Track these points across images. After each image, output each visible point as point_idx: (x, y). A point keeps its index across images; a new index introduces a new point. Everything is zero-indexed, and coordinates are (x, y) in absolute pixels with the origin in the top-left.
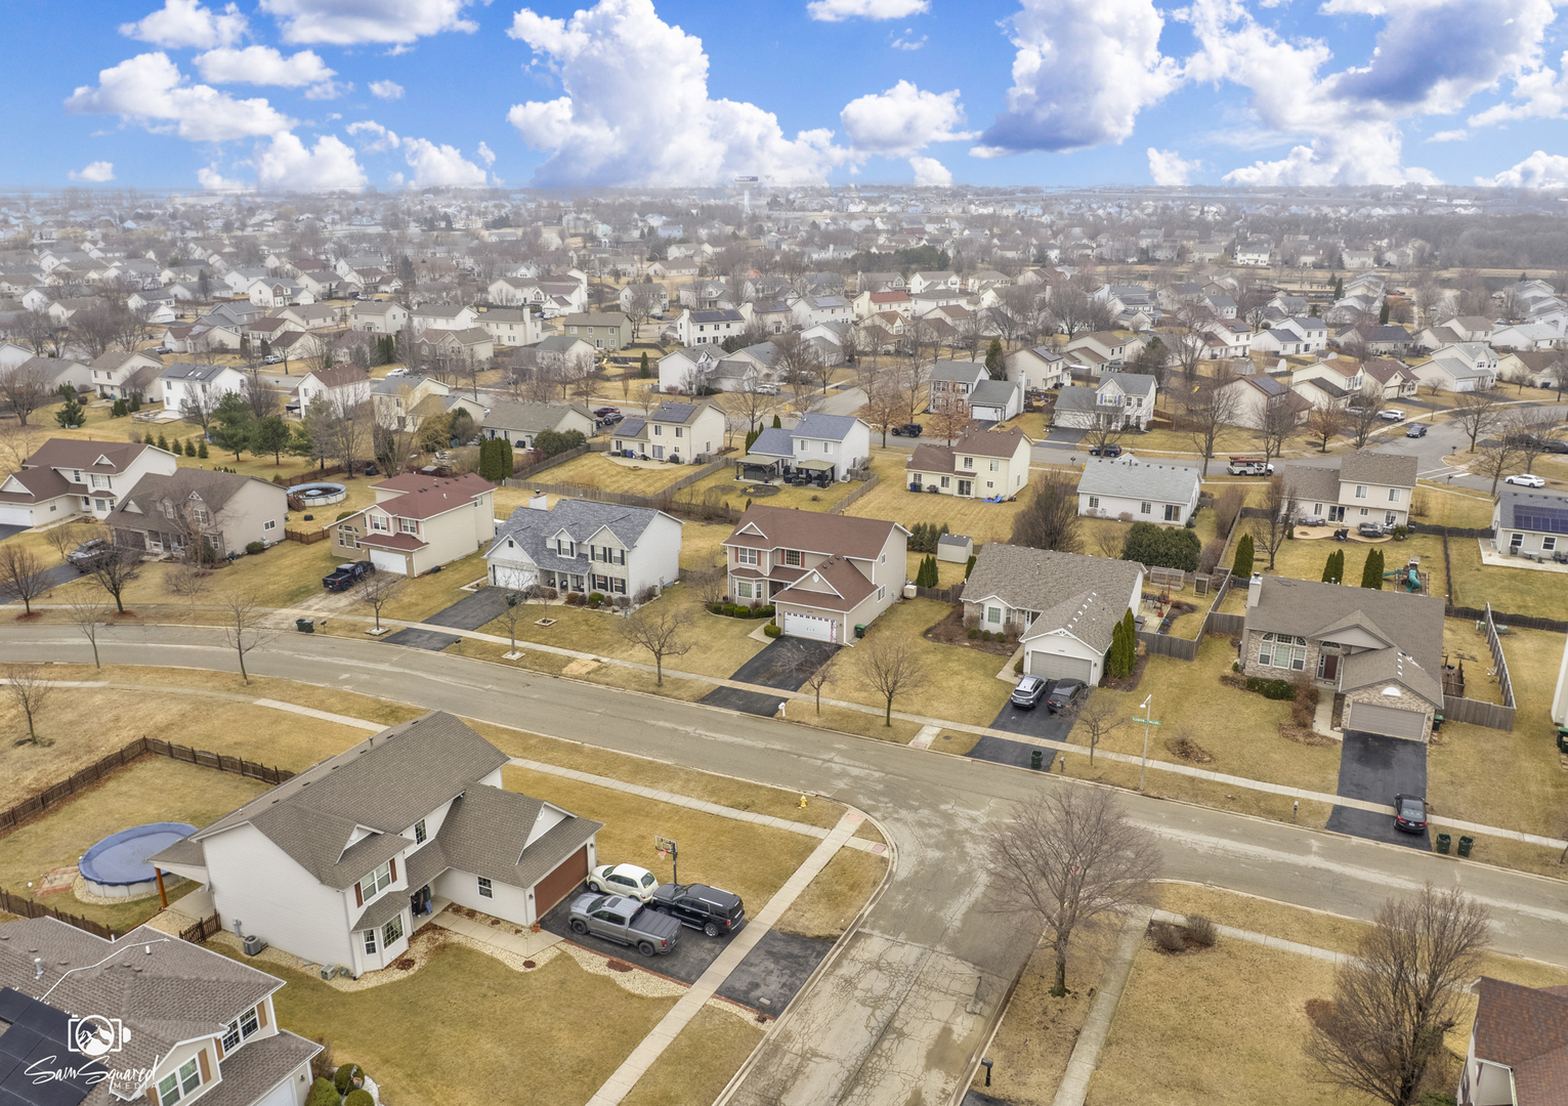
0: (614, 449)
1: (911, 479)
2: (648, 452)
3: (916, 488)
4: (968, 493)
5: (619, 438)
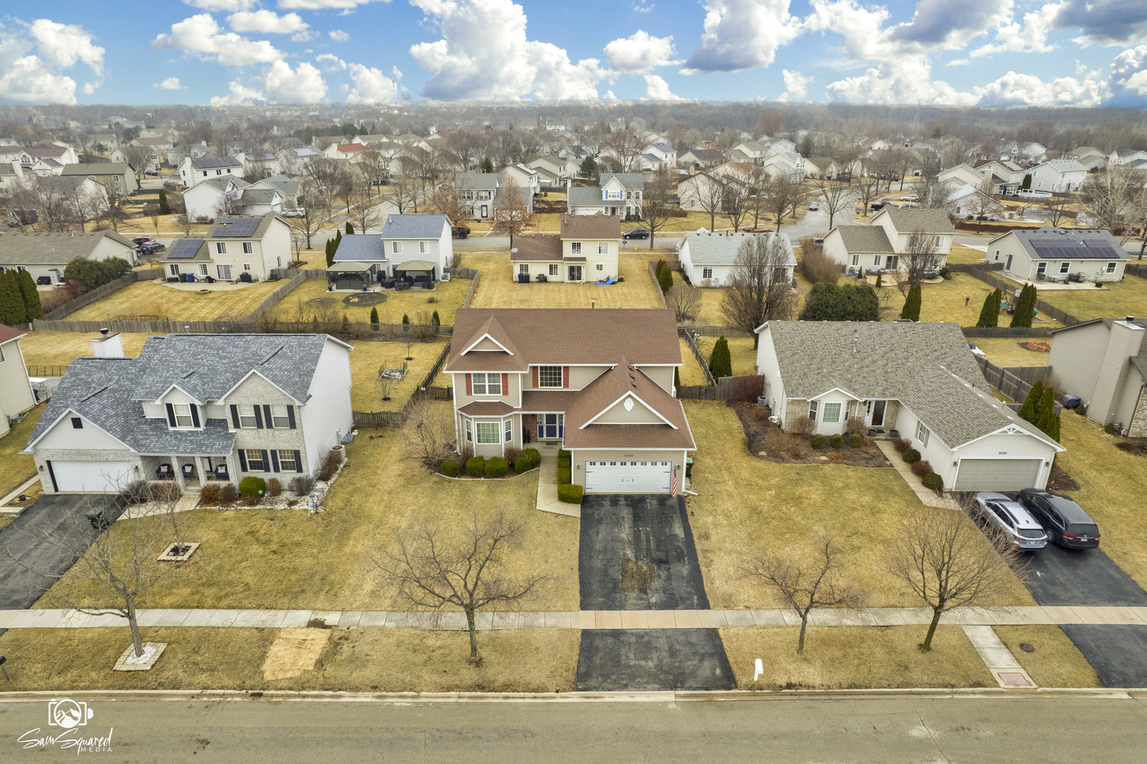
0: (169, 274)
1: (517, 271)
2: (212, 273)
3: (524, 279)
4: (579, 278)
5: (174, 262)
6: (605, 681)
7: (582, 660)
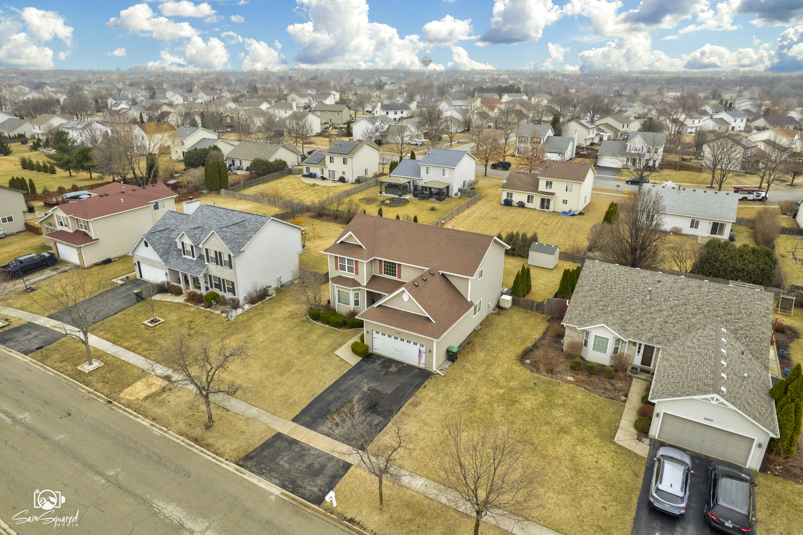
0: (305, 173)
1: (504, 197)
2: (326, 175)
3: (508, 203)
4: (548, 208)
5: (308, 165)
6: (256, 465)
7: (259, 448)
